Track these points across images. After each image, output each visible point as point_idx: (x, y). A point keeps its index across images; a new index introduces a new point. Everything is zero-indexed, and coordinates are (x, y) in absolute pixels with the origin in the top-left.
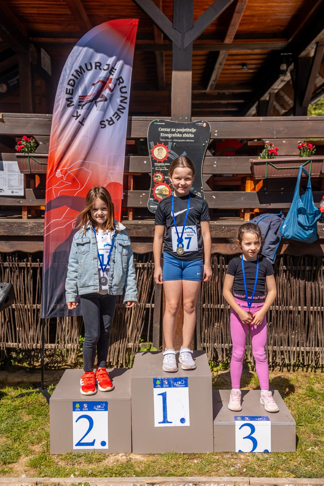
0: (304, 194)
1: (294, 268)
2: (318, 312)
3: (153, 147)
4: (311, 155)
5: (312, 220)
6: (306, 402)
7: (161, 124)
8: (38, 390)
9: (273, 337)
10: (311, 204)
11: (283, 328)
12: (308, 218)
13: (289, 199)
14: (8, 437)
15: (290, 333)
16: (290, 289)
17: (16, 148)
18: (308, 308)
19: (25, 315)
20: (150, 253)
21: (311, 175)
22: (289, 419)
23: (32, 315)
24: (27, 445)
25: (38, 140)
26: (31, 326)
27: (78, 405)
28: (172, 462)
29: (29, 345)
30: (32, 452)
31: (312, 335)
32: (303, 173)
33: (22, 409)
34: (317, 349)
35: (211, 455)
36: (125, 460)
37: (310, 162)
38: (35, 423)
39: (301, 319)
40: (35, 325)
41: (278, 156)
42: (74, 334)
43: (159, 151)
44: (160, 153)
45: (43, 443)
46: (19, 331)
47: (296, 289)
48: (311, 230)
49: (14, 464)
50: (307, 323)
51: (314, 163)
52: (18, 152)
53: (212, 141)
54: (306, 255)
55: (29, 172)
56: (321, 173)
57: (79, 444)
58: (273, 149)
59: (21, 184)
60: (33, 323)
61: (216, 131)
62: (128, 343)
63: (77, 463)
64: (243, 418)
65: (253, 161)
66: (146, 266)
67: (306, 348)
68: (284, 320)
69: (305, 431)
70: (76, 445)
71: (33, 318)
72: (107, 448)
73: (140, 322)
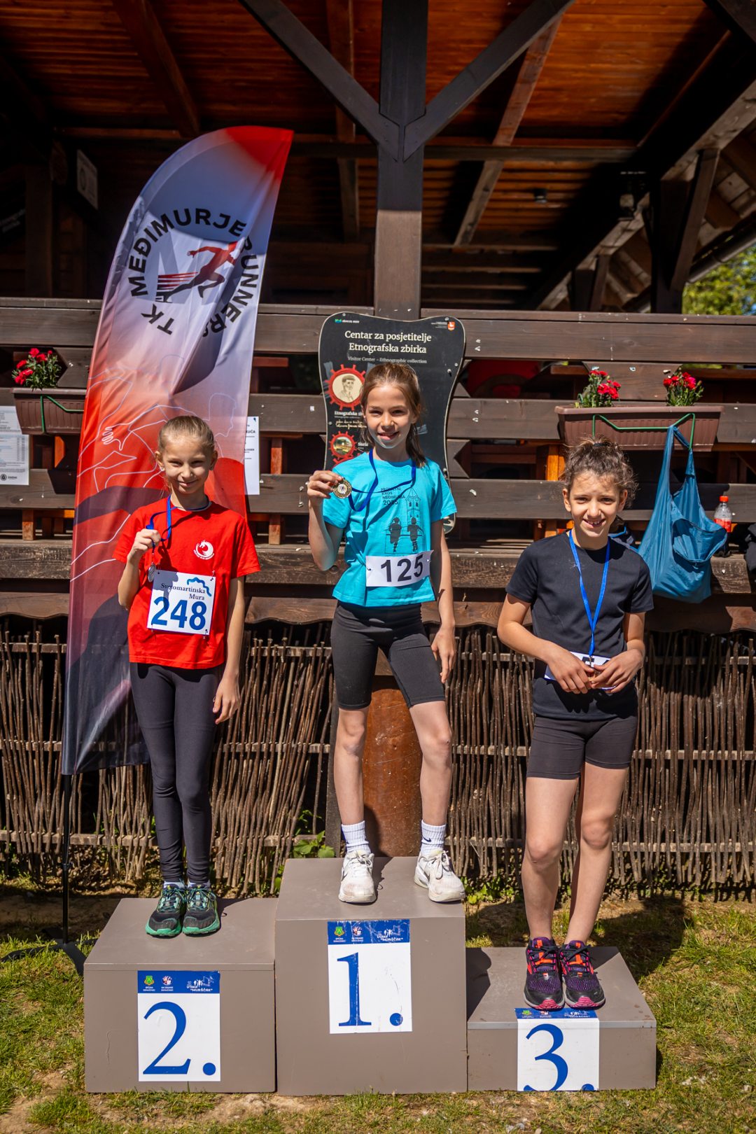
0: (679, 488)
1: (657, 660)
2: (711, 762)
3: (330, 374)
4: (693, 401)
7: (351, 321)
8: (54, 943)
10: (696, 508)
11: (629, 800)
13: (648, 502)
15: (645, 812)
16: (647, 708)
17: (14, 377)
18: (688, 754)
19: (26, 766)
20: (321, 624)
21: (693, 447)
22: (641, 1012)
23: (42, 767)
24: (32, 1071)
25: (64, 358)
26: (38, 792)
27: (149, 980)
28: (369, 1114)
29: (33, 834)
30: (42, 1087)
31: (695, 815)
32: (676, 441)
33: (17, 987)
34: (706, 847)
35: (461, 1098)
36: (261, 1109)
37: (691, 417)
38: (50, 1020)
39: (672, 779)
40: (48, 789)
41: (620, 402)
42: (139, 813)
43: (345, 384)
44: (347, 389)
45: (69, 1068)
46: (12, 801)
47: (661, 710)
48: (698, 571)
50: (683, 789)
51: (701, 420)
52: (19, 385)
53: (469, 364)
54: (686, 632)
55: (41, 430)
56: (716, 442)
57: (152, 1069)
58: (607, 384)
59: (23, 459)
60: (43, 784)
61: (478, 341)
62: (268, 835)
63: (148, 1116)
65: (562, 411)
66: (311, 654)
67: (682, 845)
68: (633, 781)
69: (678, 1040)
70: (145, 1073)
71: (42, 774)
72: (219, 1080)
73: (295, 787)
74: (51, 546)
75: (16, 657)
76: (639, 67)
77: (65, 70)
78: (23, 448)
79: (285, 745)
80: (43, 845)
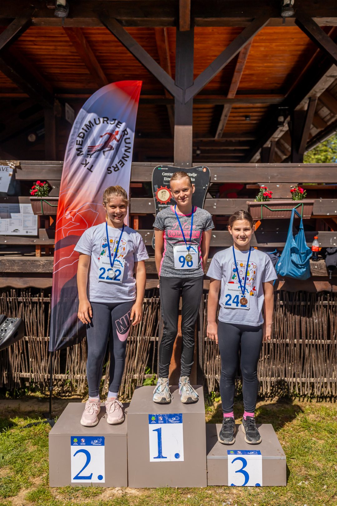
0: (297, 234)
1: (290, 303)
2: (313, 345)
3: (157, 190)
4: (303, 198)
5: (304, 258)
6: (299, 434)
7: (164, 169)
8: (46, 420)
9: (271, 368)
10: (304, 243)
11: (280, 360)
12: (300, 257)
13: (283, 239)
14: (11, 469)
15: (287, 365)
16: (286, 323)
17: (31, 192)
18: (304, 342)
19: (37, 347)
20: (154, 289)
21: (302, 217)
22: (280, 453)
23: (44, 347)
24: (29, 477)
25: (51, 185)
26: (42, 357)
27: (76, 440)
28: (166, 497)
29: (41, 375)
30: (32, 484)
31: (307, 367)
32: (296, 215)
33: (28, 439)
34: (312, 380)
35: (204, 490)
36: (121, 494)
37: (301, 205)
38: (39, 454)
39: (297, 352)
40: (46, 356)
41: (272, 199)
42: (83, 366)
43: (163, 193)
44: (163, 196)
45: (44, 475)
46: (32, 362)
47: (292, 323)
48: (304, 268)
49: (13, 497)
50: (302, 356)
51: (306, 206)
52: (32, 196)
53: (212, 185)
54: (300, 292)
55: (41, 213)
56: (312, 214)
57: (77, 477)
58: (267, 192)
59: (35, 225)
60: (44, 354)
61: (216, 176)
62: (134, 374)
63: (74, 497)
64: (236, 452)
65: (249, 203)
66: (150, 301)
67: (302, 379)
68: (281, 352)
69: (297, 464)
70: (74, 479)
71: (44, 350)
72: (104, 482)
73: (145, 355)
74: (46, 259)
75: (34, 303)
76: (284, 64)
77: (57, 71)
78: (35, 221)
79: (141, 338)
80: (45, 379)
